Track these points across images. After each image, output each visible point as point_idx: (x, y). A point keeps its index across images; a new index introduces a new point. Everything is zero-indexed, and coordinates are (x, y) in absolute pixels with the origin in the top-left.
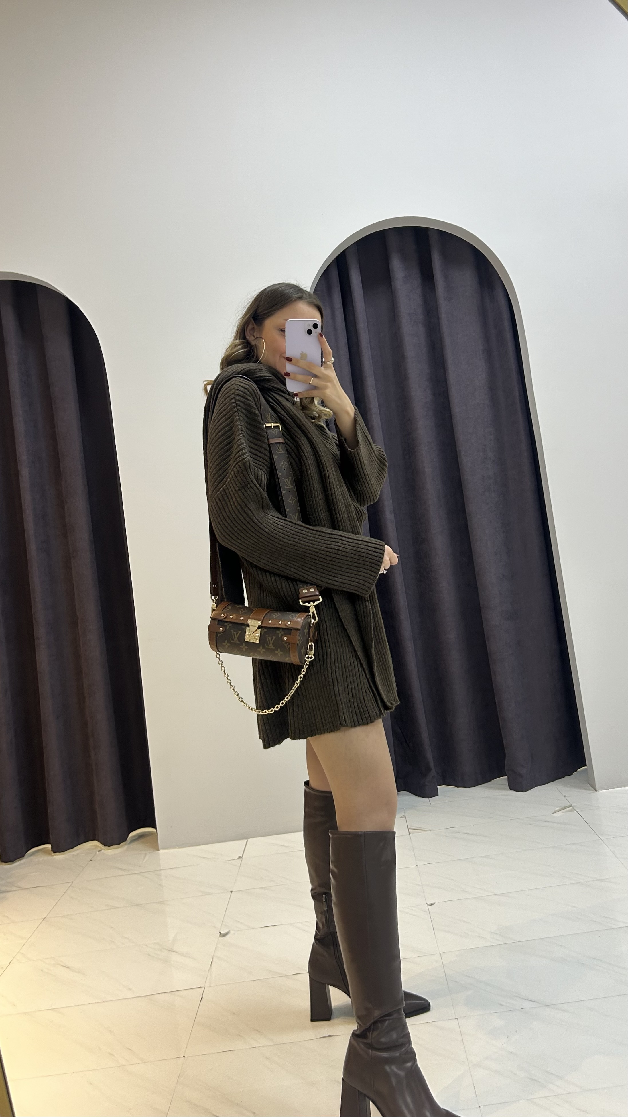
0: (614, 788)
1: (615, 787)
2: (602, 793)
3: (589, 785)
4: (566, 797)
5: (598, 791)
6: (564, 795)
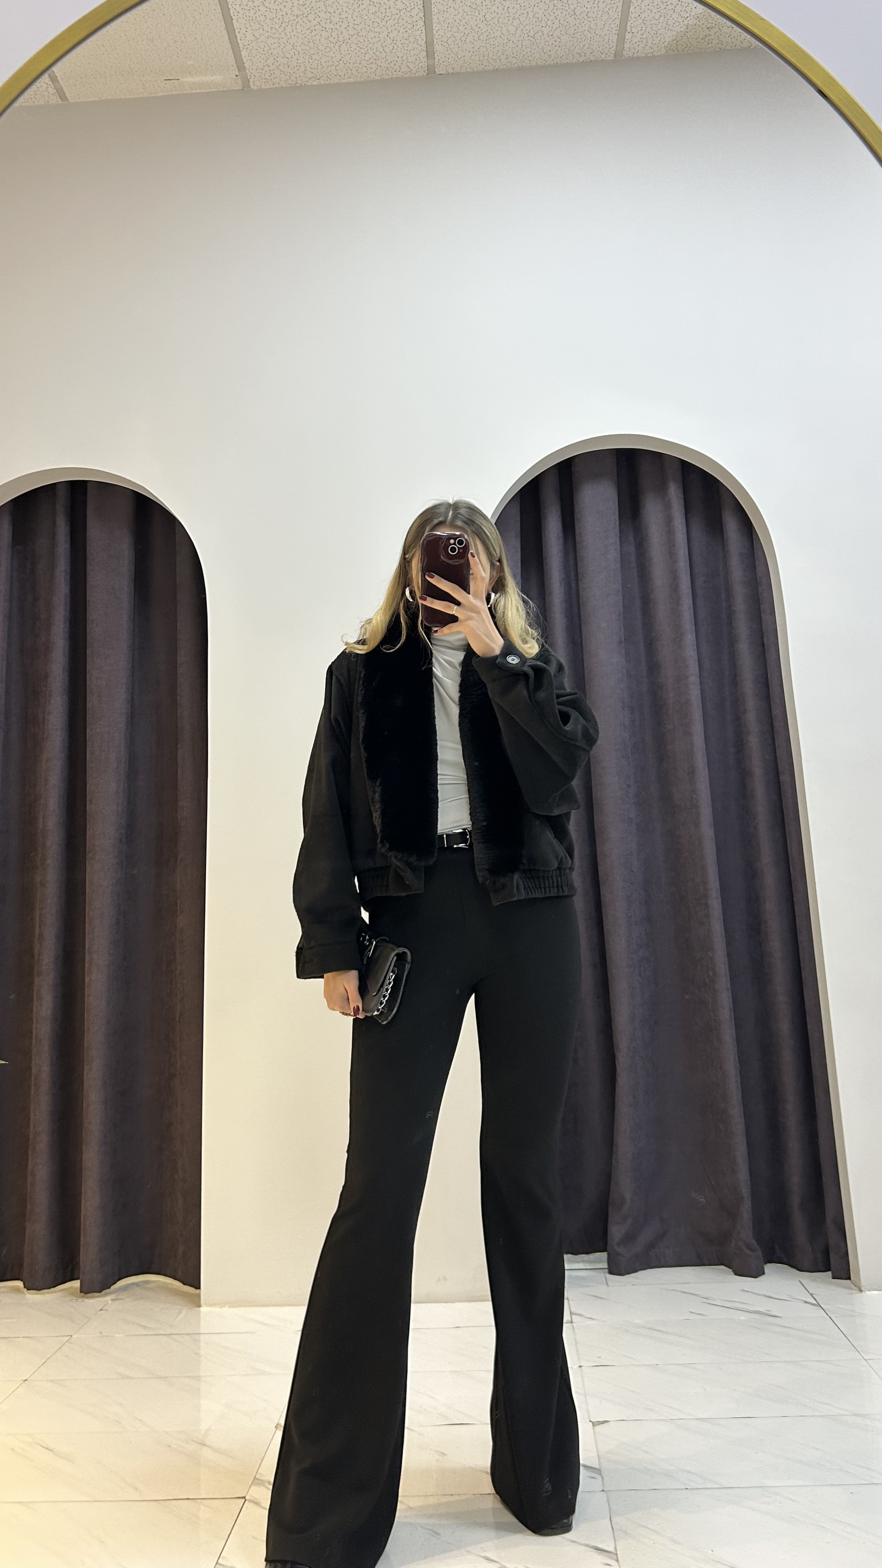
2: (871, 1295)
4: (814, 1296)
5: (865, 1292)
6: (811, 1292)
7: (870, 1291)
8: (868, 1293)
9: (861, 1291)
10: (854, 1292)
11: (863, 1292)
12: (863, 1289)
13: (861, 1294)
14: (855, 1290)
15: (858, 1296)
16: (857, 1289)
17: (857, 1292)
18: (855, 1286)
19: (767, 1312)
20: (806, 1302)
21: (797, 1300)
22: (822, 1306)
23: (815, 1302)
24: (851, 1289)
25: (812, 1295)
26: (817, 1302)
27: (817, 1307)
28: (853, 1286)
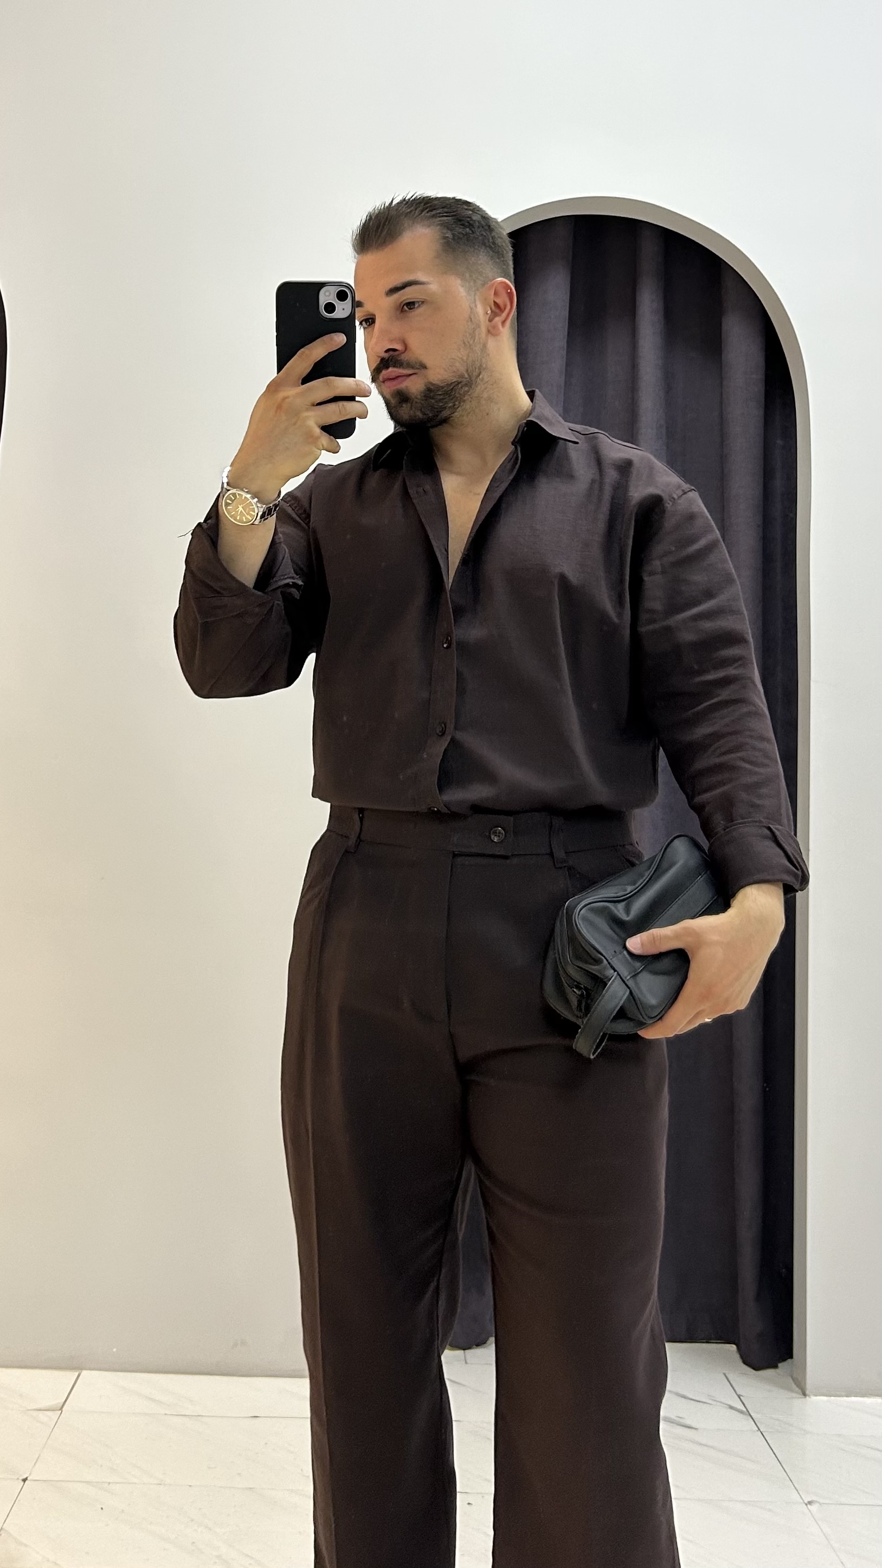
0: (843, 1396)
1: (843, 1394)
2: (816, 1401)
3: (791, 1381)
4: (741, 1397)
5: (809, 1396)
6: (738, 1393)
7: (816, 1395)
8: (813, 1398)
9: (804, 1394)
10: (794, 1395)
11: (807, 1397)
12: (807, 1392)
13: (804, 1399)
14: (797, 1393)
15: (798, 1402)
16: (800, 1391)
17: (801, 1396)
18: (798, 1386)
19: (677, 1419)
20: (731, 1407)
21: (719, 1404)
22: (752, 1415)
23: (742, 1408)
24: (791, 1390)
25: (739, 1396)
26: (747, 1409)
27: (745, 1417)
28: (794, 1386)
